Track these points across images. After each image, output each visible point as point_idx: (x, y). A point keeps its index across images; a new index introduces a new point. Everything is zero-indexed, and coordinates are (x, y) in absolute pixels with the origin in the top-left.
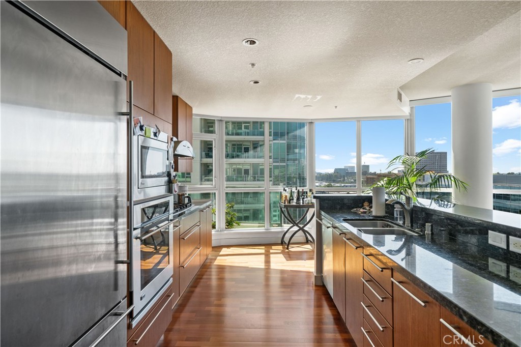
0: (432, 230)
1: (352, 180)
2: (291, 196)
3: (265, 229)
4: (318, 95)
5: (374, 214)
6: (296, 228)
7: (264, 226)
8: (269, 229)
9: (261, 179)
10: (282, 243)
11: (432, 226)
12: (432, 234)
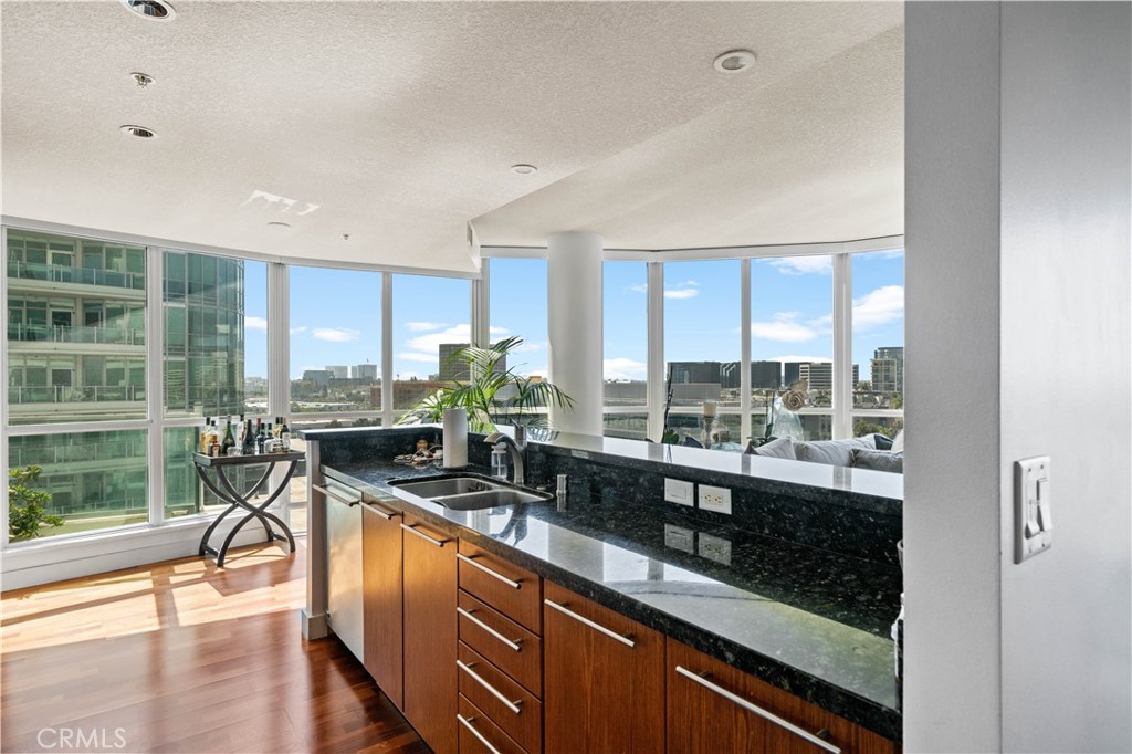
0: (567, 488)
1: (342, 395)
2: (229, 435)
3: (152, 526)
4: (312, 202)
5: (446, 464)
6: (241, 513)
7: (146, 519)
8: (164, 524)
9: (109, 395)
10: (204, 552)
11: (567, 478)
12: (568, 493)
